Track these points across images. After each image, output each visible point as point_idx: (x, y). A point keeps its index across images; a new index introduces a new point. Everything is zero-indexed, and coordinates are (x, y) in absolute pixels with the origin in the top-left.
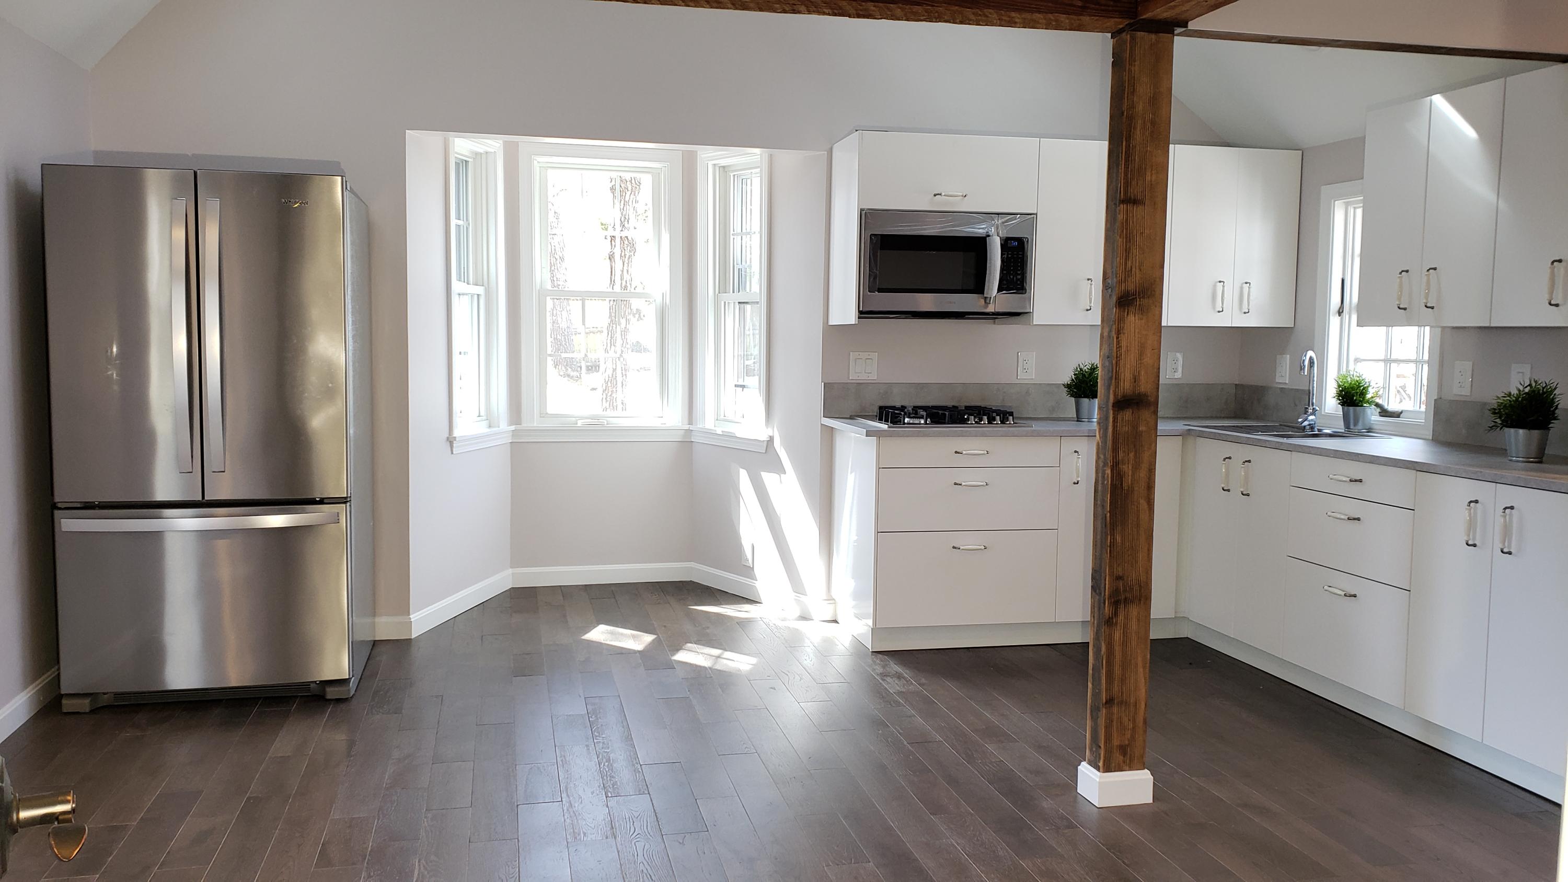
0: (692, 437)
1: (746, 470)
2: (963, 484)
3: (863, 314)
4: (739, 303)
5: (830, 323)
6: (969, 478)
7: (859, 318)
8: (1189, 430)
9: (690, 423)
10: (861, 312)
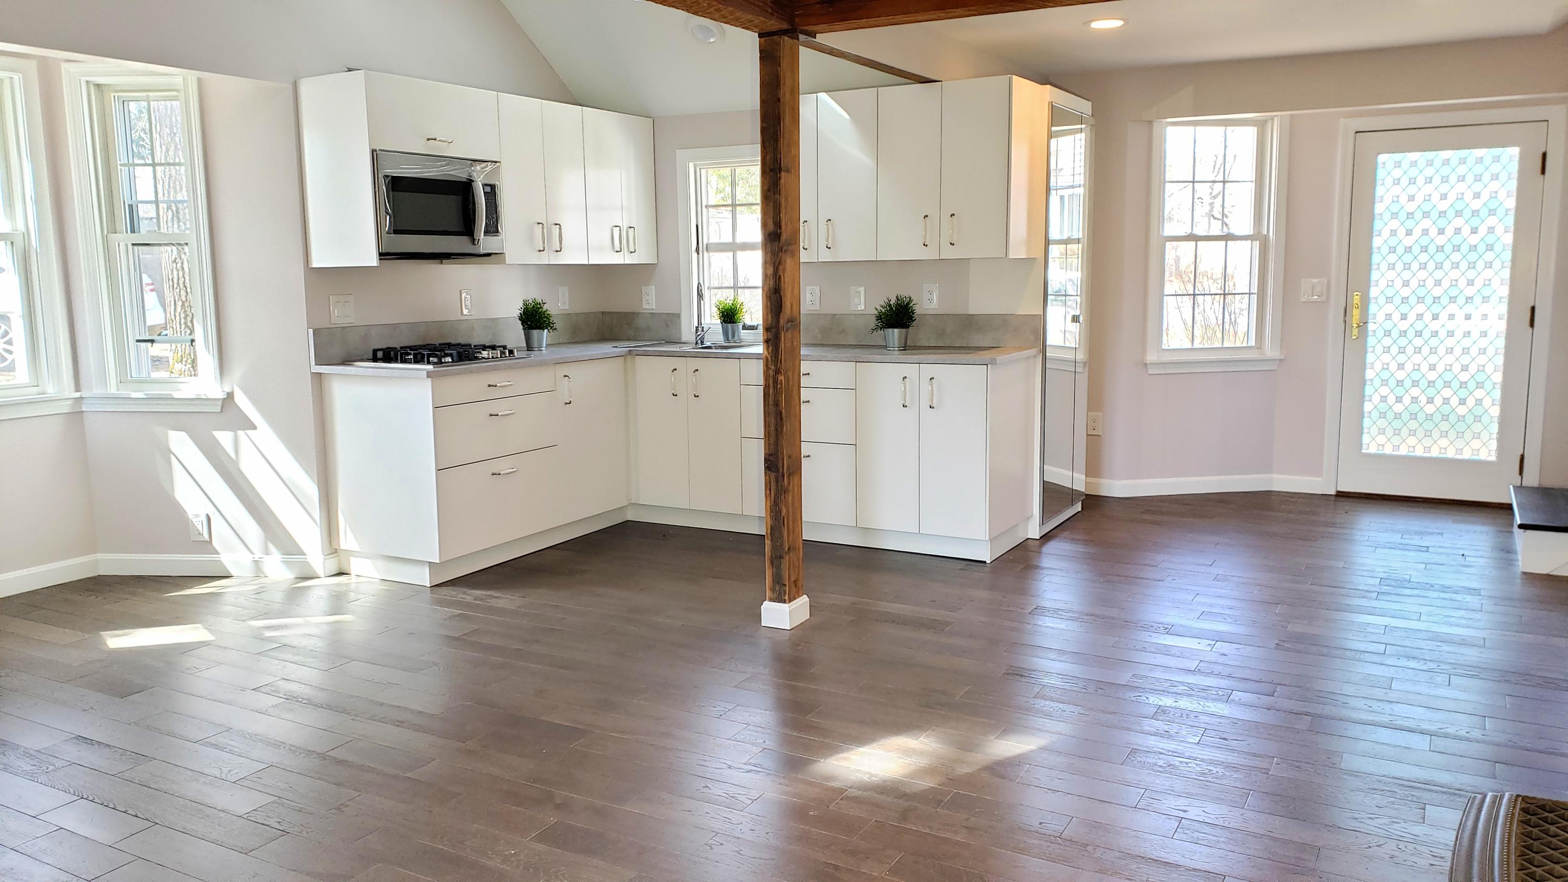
0: (83, 406)
1: (187, 433)
2: (500, 414)
3: (383, 255)
4: (133, 244)
5: (315, 265)
6: (500, 407)
7: (380, 259)
8: (630, 350)
9: (78, 389)
10: (380, 254)
